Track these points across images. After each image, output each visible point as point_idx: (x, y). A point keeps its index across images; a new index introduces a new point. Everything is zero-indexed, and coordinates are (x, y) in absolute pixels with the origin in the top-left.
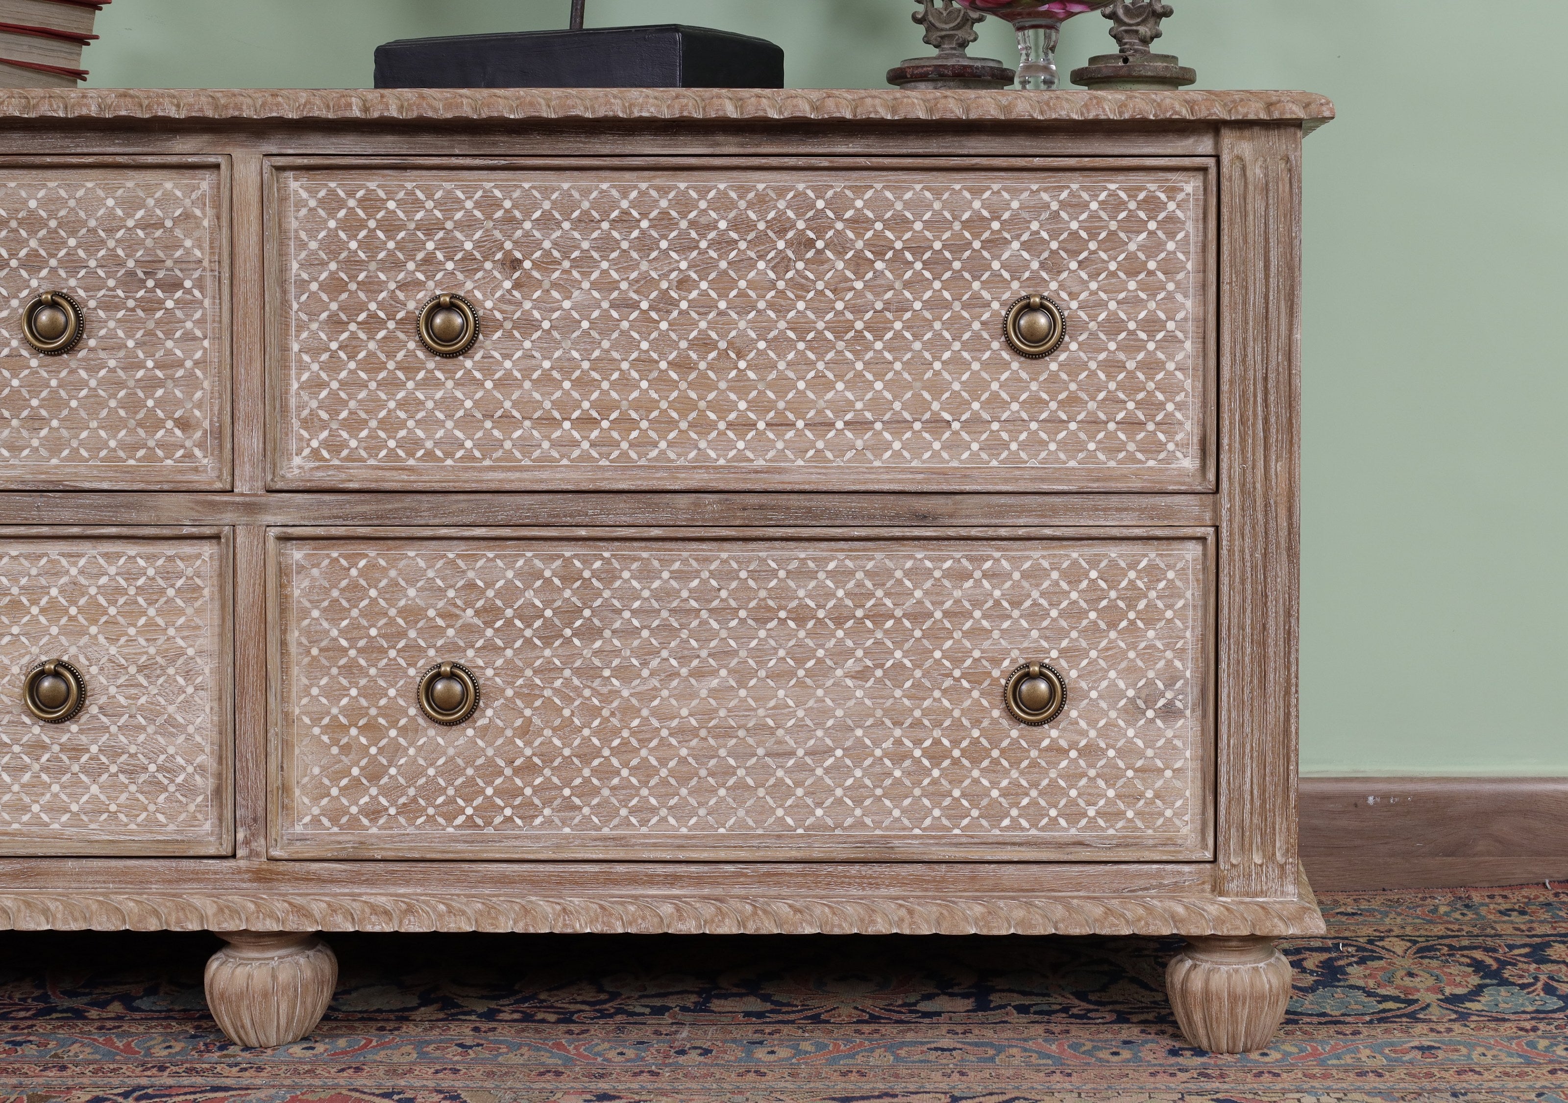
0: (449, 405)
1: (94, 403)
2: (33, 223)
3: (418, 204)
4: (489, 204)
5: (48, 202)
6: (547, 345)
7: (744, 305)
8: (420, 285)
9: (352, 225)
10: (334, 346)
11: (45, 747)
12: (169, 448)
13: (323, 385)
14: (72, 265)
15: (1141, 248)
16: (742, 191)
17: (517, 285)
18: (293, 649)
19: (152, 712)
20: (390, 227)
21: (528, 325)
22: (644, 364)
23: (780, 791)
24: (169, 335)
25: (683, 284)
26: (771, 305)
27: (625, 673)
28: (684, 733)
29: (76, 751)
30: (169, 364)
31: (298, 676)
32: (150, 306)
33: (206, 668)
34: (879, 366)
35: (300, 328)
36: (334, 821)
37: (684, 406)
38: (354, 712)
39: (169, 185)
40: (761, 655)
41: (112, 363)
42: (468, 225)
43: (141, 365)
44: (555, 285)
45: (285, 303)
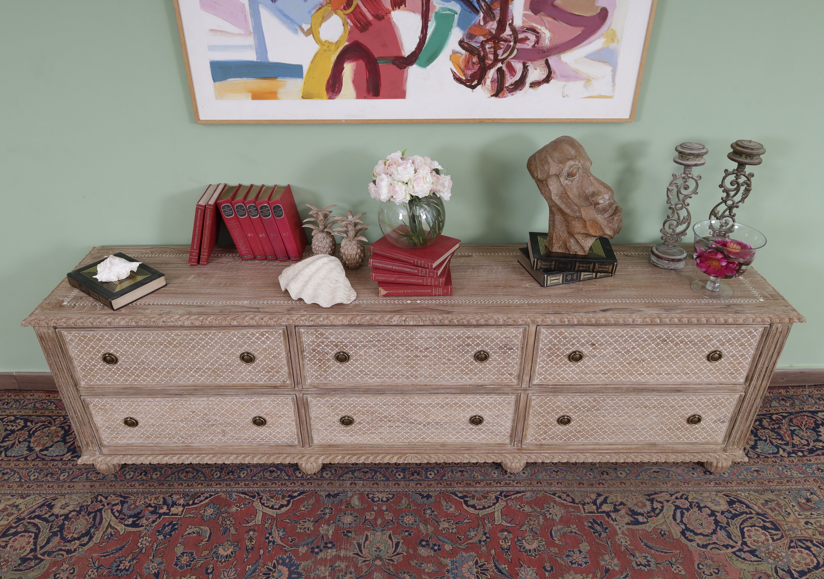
0: (573, 371)
1: (490, 371)
2: (478, 337)
3: (573, 333)
4: (590, 333)
5: (483, 334)
6: (599, 359)
7: (647, 352)
8: (570, 349)
9: (555, 338)
10: (548, 360)
11: (473, 429)
12: (506, 379)
13: (544, 367)
14: (487, 345)
15: (745, 341)
16: (652, 331)
17: (593, 349)
18: (530, 413)
19: (497, 423)
20: (565, 338)
21: (595, 356)
22: (621, 363)
23: (634, 435)
24: (508, 358)
25: (633, 348)
26: (653, 352)
27: (604, 416)
28: (615, 426)
29: (480, 429)
30: (508, 363)
31: (531, 417)
32: (505, 353)
33: (511, 416)
34: (675, 364)
35: (540, 357)
36: (535, 440)
37: (628, 371)
38: (542, 424)
39: (512, 330)
40: (635, 414)
41: (495, 363)
42: (584, 337)
43: (502, 364)
44: (602, 349)
45: (537, 352)
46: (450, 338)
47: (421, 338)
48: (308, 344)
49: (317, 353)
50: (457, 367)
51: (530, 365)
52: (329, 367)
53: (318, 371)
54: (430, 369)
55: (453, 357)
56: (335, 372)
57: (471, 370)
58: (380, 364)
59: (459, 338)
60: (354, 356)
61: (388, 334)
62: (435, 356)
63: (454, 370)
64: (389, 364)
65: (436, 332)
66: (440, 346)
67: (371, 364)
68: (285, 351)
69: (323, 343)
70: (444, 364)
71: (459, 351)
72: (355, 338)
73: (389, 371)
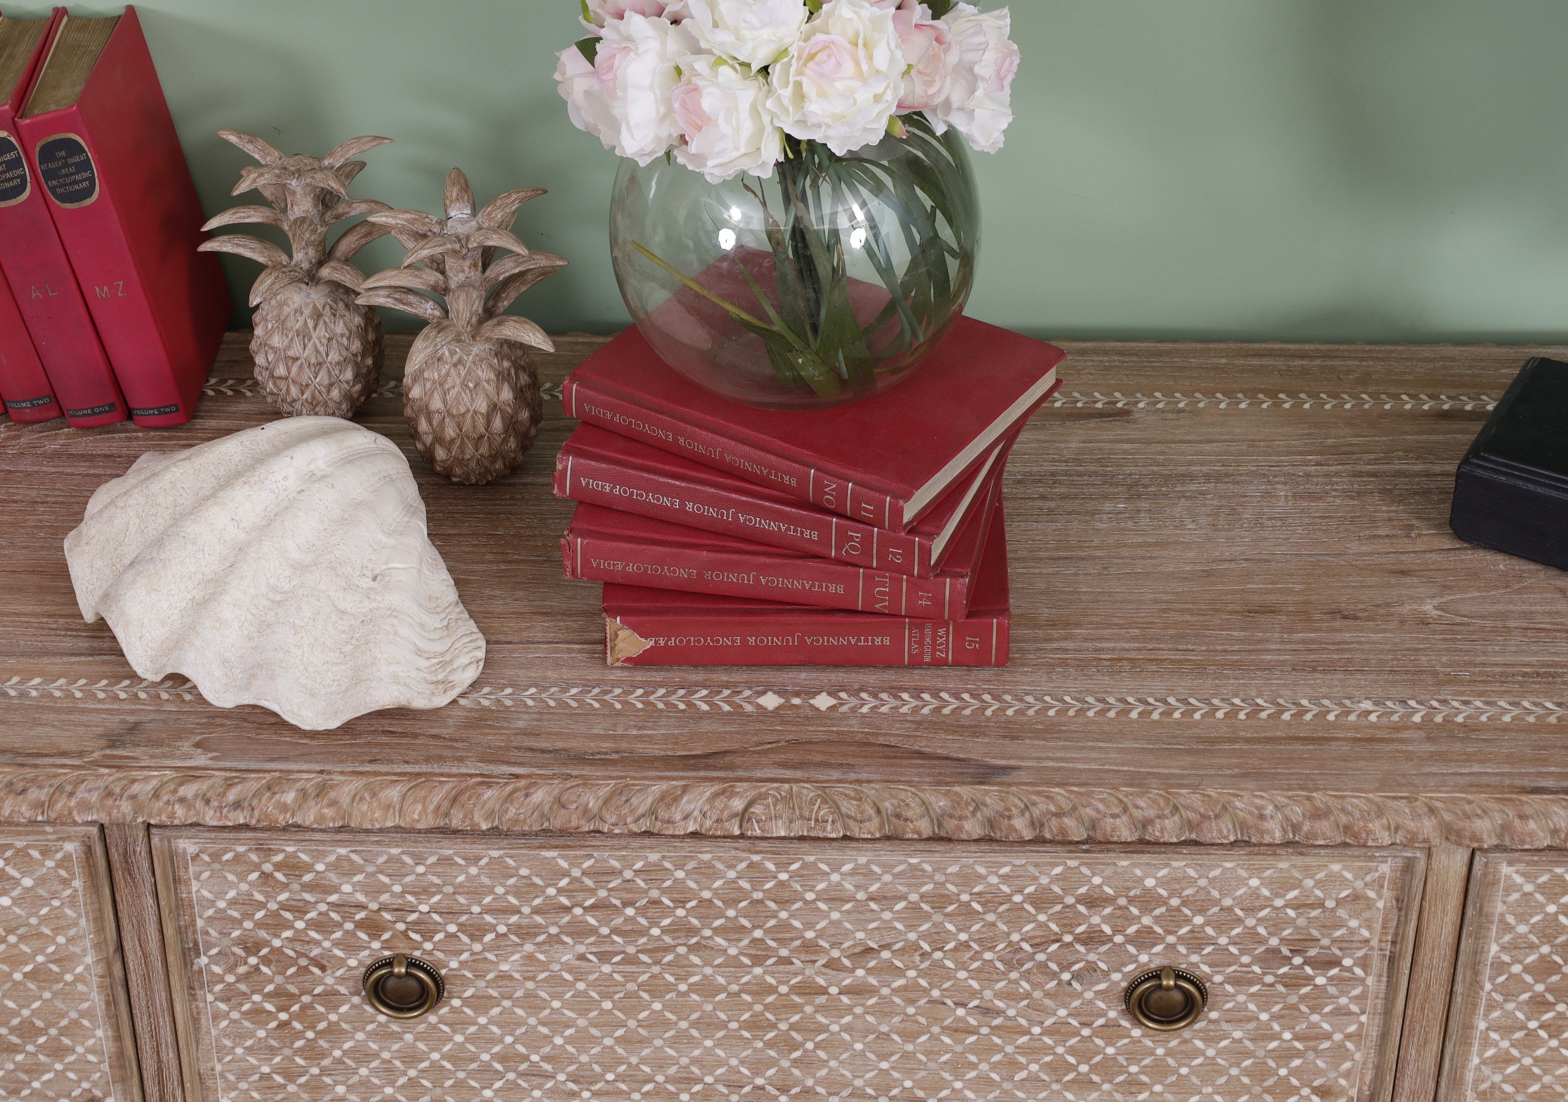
1: (1210, 1070)
2: (1148, 901)
5: (1174, 883)
10: (1533, 1025)
13: (1510, 1060)
14: (1196, 941)
24: (1314, 1009)
30: (1312, 1037)
32: (1293, 982)
35: (1491, 1006)
39: (1336, 867)
41: (1237, 1034)
43: (1276, 1036)
45: (1475, 984)
46: (991, 900)
47: (835, 898)
48: (221, 917)
49: (266, 960)
50: (1032, 1051)
51: (1434, 1047)
52: (333, 1032)
53: (273, 1051)
54: (883, 1057)
55: (1011, 996)
56: (362, 1056)
57: (1108, 1068)
58: (607, 1023)
59: (1041, 900)
60: (466, 983)
61: (651, 873)
62: (910, 992)
63: (1012, 1065)
64: (657, 1023)
65: (914, 868)
66: (938, 939)
67: (557, 1024)
68: (98, 947)
69: (300, 910)
70: (959, 1030)
71: (1043, 967)
72: (475, 892)
73: (660, 1064)
